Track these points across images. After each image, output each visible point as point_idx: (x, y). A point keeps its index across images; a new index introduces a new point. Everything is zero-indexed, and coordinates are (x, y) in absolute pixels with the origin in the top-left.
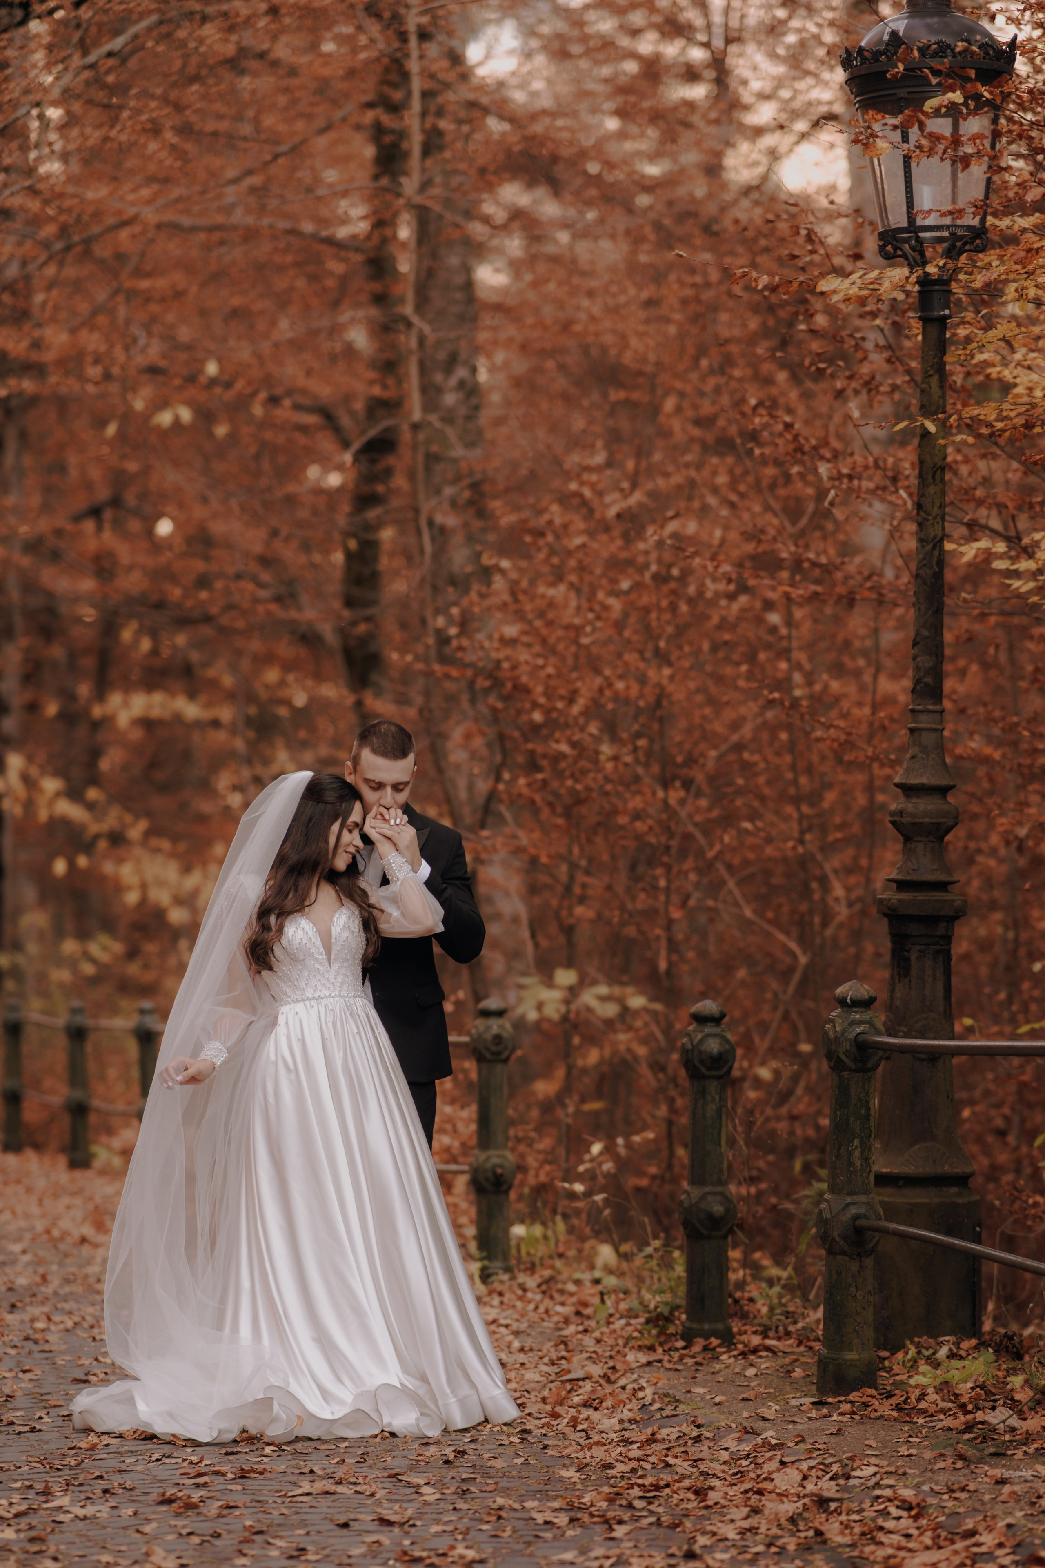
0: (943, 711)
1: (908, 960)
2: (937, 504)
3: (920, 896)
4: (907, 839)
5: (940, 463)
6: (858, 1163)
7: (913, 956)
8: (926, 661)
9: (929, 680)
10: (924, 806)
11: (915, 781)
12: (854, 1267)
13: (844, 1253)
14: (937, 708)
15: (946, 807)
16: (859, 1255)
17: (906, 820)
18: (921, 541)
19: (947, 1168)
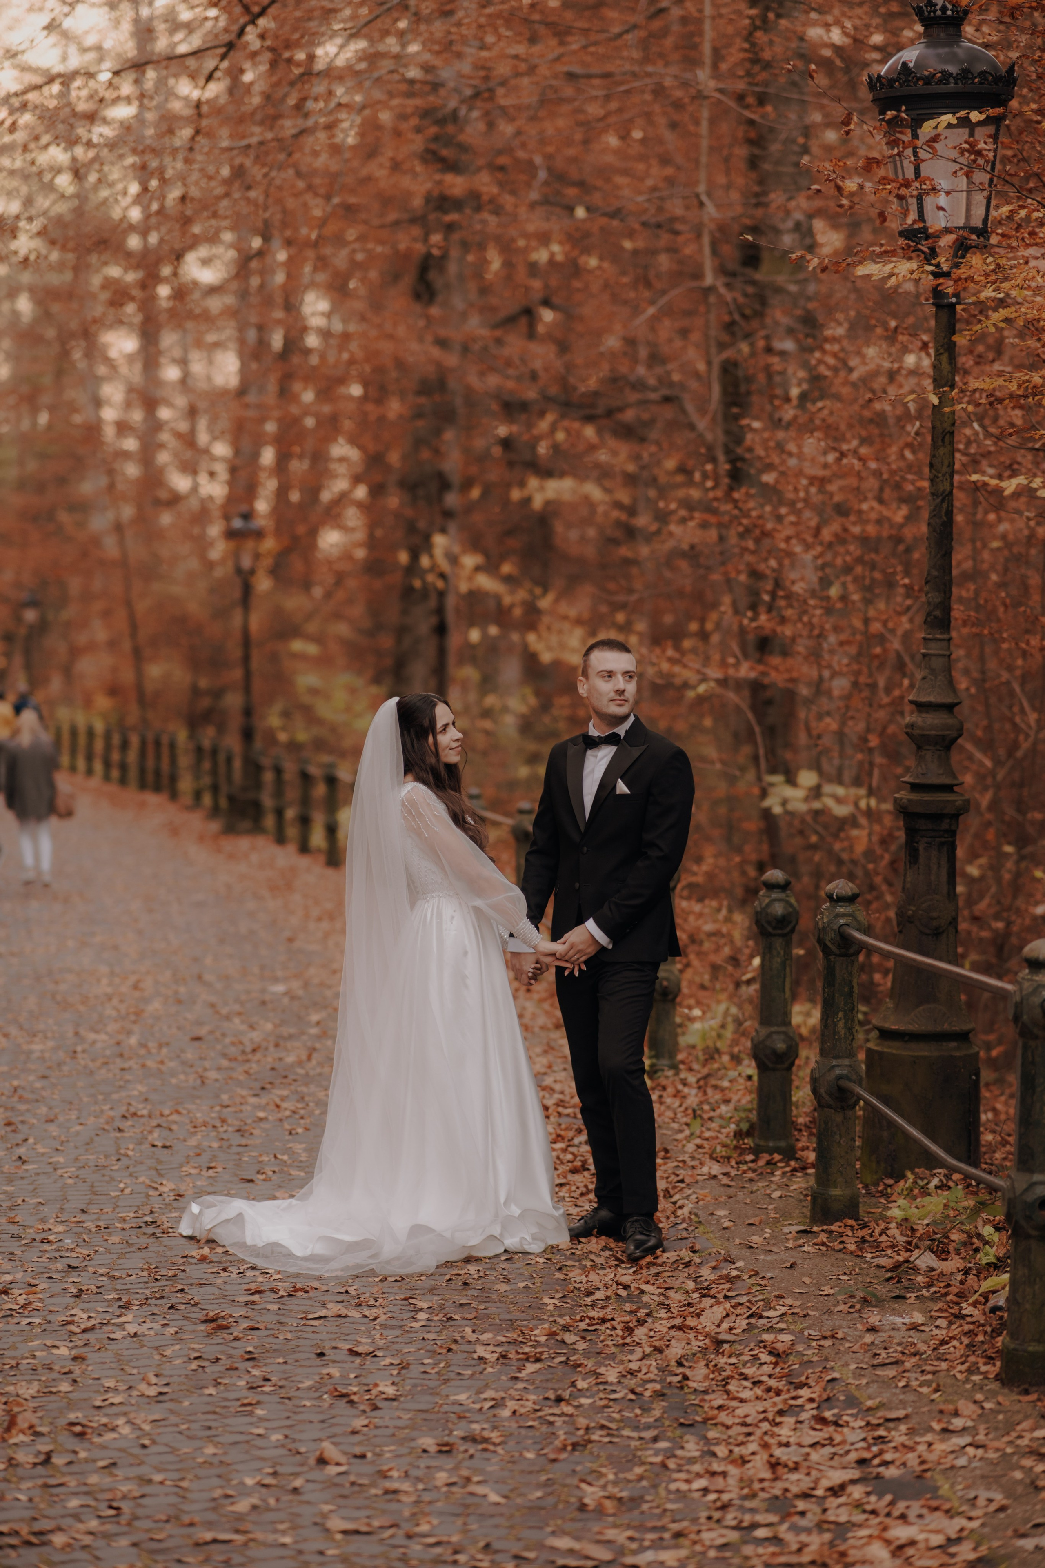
0: (950, 640)
1: (916, 850)
2: (946, 463)
3: (927, 797)
4: (919, 748)
5: (949, 429)
6: (842, 1032)
7: (921, 847)
8: (936, 597)
9: (938, 613)
10: (932, 721)
11: (923, 699)
12: (838, 1118)
13: (830, 1107)
14: (945, 636)
15: (951, 721)
16: (843, 1108)
17: (916, 732)
18: (933, 494)
19: (946, 1027)
